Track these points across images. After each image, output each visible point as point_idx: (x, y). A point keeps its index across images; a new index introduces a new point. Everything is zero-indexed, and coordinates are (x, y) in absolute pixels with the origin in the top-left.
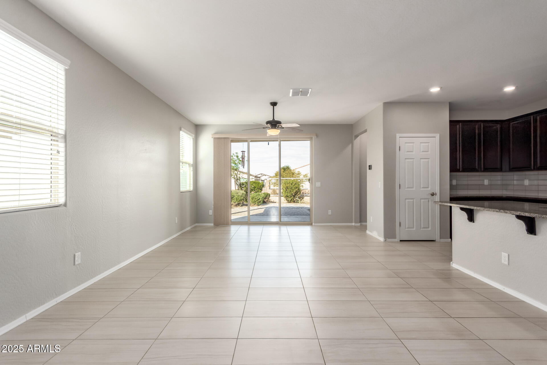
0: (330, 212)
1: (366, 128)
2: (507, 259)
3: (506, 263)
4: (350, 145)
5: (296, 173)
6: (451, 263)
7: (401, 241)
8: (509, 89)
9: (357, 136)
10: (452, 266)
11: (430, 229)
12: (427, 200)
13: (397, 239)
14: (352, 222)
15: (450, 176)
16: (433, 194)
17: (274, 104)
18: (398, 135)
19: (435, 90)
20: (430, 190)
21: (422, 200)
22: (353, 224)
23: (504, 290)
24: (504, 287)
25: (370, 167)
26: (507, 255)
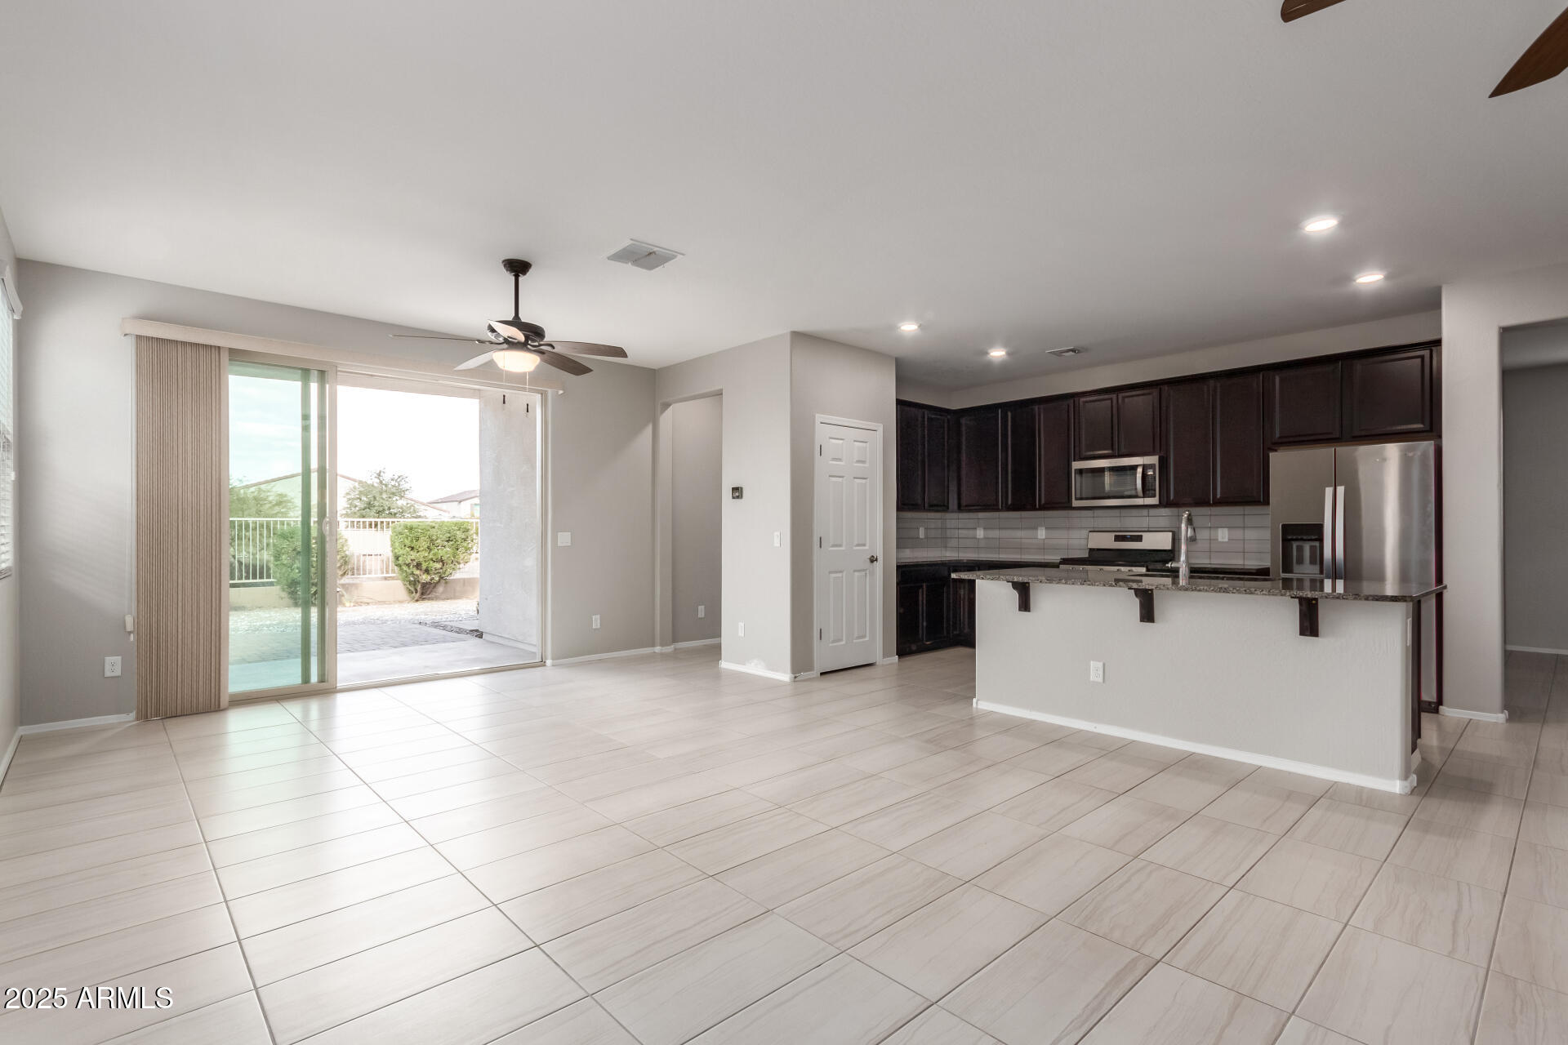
0: (596, 621)
1: (720, 387)
2: (1101, 673)
3: (1100, 680)
4: (649, 430)
5: (270, 498)
6: (974, 700)
7: (822, 674)
8: (998, 354)
9: (666, 406)
10: (977, 708)
11: (867, 639)
12: (863, 573)
13: (816, 673)
14: (653, 645)
15: (898, 518)
16: (873, 560)
17: (518, 268)
18: (819, 418)
19: (909, 328)
20: (867, 551)
21: (856, 574)
22: (658, 649)
23: (1095, 730)
24: (1095, 725)
25: (737, 492)
26: (1100, 665)
